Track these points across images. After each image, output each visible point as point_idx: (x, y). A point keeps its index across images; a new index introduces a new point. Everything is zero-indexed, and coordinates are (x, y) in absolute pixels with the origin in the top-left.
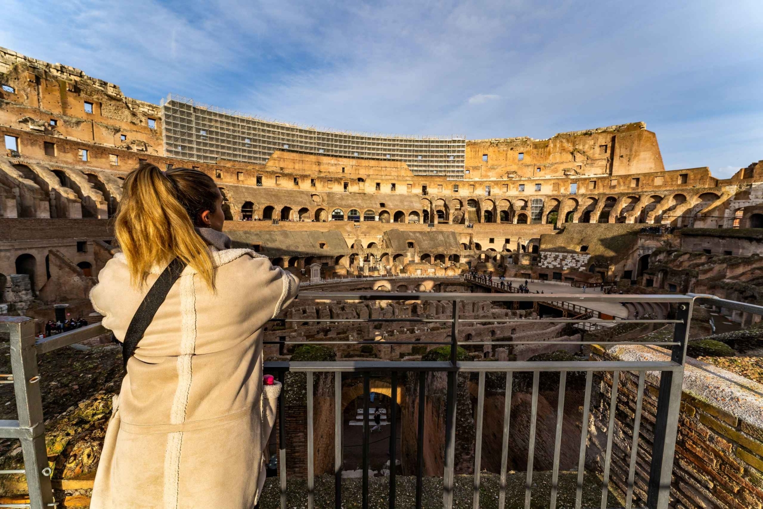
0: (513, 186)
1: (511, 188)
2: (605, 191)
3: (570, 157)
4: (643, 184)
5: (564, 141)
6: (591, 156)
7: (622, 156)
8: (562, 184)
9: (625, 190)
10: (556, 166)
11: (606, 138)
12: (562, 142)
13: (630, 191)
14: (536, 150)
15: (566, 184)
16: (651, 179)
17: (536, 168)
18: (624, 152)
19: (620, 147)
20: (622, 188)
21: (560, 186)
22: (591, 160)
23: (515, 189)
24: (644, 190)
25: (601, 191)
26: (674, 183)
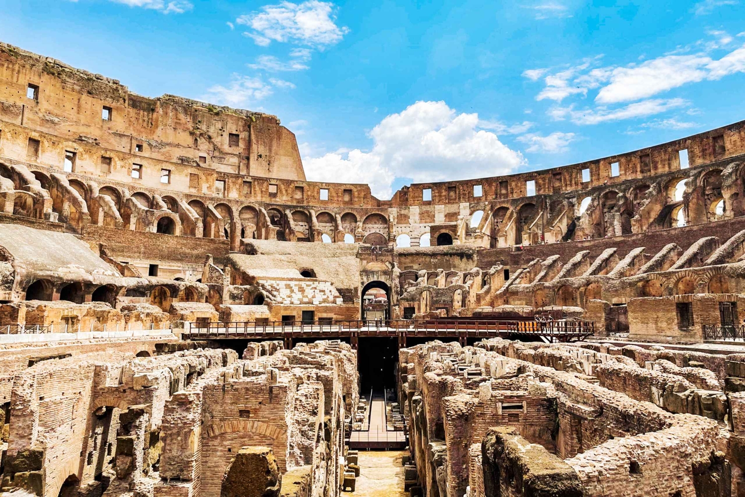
0: (122, 163)
1: (118, 167)
2: (264, 199)
3: (190, 140)
4: (308, 196)
5: (180, 109)
6: (219, 145)
7: (260, 156)
8: (204, 177)
9: (288, 201)
10: (168, 148)
11: (237, 124)
12: (176, 110)
13: (295, 204)
14: (135, 110)
15: (210, 179)
16: (316, 190)
17: (135, 143)
18: (262, 150)
19: (257, 141)
20: (285, 198)
21: (201, 182)
22: (219, 154)
23: (125, 170)
24: (311, 204)
25: (259, 198)
26: (340, 199)
